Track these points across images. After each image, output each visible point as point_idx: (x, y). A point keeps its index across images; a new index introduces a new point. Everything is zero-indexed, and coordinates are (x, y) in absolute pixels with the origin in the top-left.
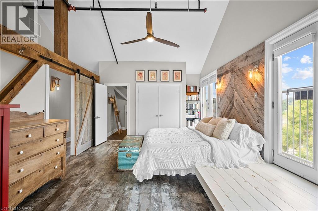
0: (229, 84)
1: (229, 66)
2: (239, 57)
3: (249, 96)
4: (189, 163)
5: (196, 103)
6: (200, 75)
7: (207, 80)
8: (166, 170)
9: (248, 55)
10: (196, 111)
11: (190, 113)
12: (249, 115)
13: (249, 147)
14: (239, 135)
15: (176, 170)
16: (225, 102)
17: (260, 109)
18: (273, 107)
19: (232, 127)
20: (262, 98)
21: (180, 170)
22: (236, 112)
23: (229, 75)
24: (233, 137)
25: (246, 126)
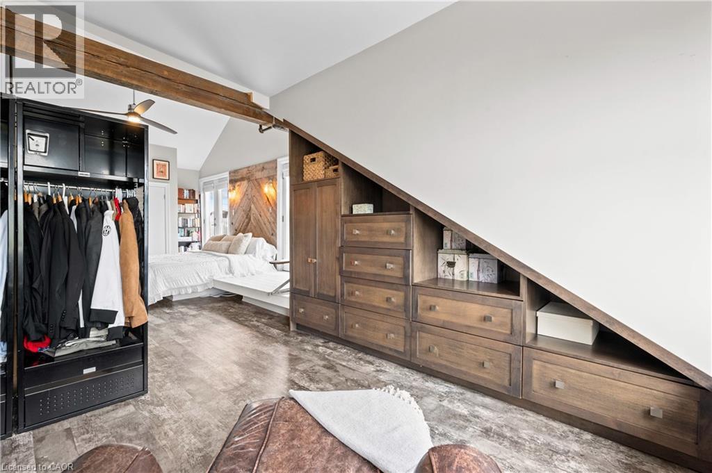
0: (245, 194)
1: (245, 173)
2: (256, 166)
3: (265, 210)
4: (206, 278)
5: (193, 217)
6: (200, 171)
7: (213, 183)
8: (179, 288)
9: (266, 166)
10: (193, 230)
11: (183, 233)
12: (265, 229)
13: (264, 258)
14: (255, 248)
15: (192, 287)
16: (240, 216)
17: (274, 223)
18: (283, 221)
19: (249, 241)
20: (275, 212)
21: (196, 286)
22: (253, 227)
23: (245, 183)
24: (250, 251)
25: (262, 240)
